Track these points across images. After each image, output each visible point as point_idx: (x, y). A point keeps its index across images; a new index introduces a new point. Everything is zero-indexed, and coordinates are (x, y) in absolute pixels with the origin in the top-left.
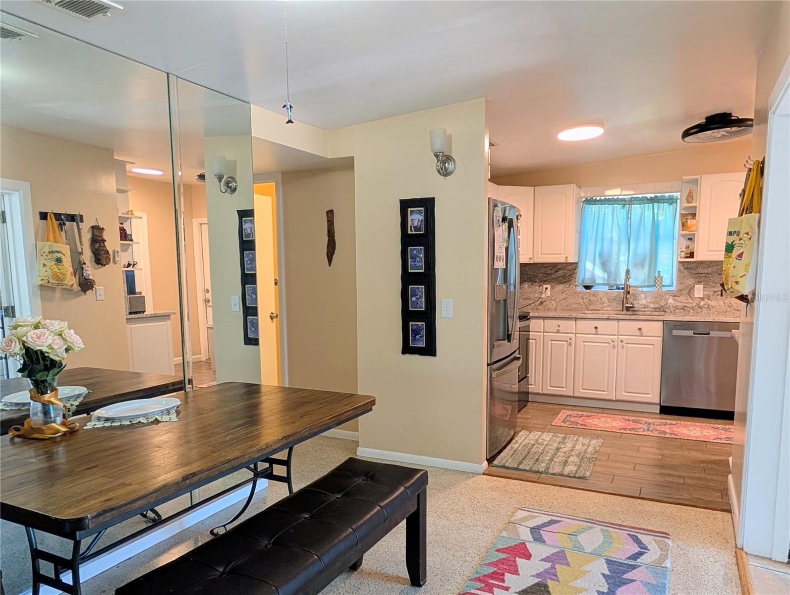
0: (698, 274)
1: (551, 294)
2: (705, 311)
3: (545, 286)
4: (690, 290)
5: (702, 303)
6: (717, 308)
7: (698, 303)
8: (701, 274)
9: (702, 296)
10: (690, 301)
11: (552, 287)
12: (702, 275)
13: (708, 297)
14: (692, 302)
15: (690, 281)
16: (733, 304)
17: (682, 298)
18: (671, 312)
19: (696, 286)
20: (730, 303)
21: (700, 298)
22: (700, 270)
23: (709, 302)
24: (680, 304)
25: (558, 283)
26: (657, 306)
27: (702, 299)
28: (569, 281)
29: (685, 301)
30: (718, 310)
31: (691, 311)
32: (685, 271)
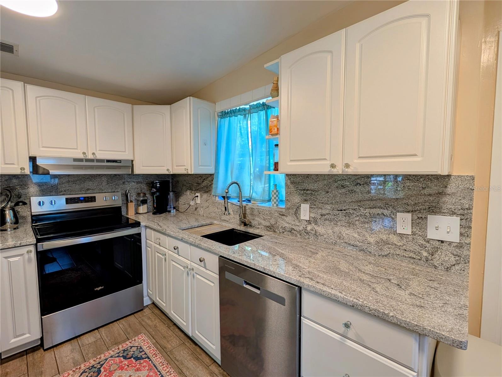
0: (304, 190)
1: (201, 202)
2: (312, 238)
3: (197, 194)
4: (296, 209)
5: (309, 228)
6: (325, 236)
7: (305, 227)
8: (307, 190)
9: (309, 220)
10: (297, 224)
11: (201, 196)
12: (309, 192)
13: (316, 222)
14: (299, 224)
15: (296, 199)
16: (344, 235)
17: (289, 219)
18: (280, 233)
19: (302, 204)
20: (340, 233)
21: (306, 221)
22: (306, 186)
23: (316, 228)
24: (287, 225)
25: (204, 192)
26: (268, 224)
27: (309, 222)
28: (210, 191)
29: (293, 223)
30: (327, 240)
31: (298, 235)
32: (291, 186)
